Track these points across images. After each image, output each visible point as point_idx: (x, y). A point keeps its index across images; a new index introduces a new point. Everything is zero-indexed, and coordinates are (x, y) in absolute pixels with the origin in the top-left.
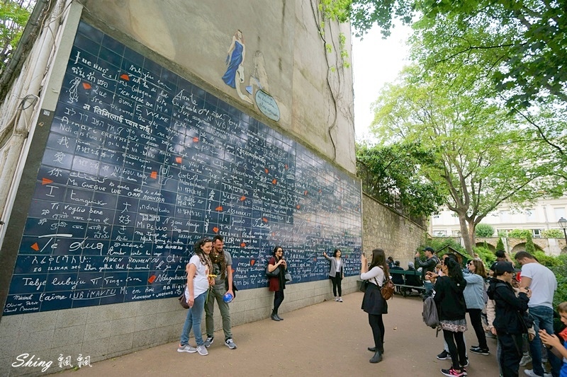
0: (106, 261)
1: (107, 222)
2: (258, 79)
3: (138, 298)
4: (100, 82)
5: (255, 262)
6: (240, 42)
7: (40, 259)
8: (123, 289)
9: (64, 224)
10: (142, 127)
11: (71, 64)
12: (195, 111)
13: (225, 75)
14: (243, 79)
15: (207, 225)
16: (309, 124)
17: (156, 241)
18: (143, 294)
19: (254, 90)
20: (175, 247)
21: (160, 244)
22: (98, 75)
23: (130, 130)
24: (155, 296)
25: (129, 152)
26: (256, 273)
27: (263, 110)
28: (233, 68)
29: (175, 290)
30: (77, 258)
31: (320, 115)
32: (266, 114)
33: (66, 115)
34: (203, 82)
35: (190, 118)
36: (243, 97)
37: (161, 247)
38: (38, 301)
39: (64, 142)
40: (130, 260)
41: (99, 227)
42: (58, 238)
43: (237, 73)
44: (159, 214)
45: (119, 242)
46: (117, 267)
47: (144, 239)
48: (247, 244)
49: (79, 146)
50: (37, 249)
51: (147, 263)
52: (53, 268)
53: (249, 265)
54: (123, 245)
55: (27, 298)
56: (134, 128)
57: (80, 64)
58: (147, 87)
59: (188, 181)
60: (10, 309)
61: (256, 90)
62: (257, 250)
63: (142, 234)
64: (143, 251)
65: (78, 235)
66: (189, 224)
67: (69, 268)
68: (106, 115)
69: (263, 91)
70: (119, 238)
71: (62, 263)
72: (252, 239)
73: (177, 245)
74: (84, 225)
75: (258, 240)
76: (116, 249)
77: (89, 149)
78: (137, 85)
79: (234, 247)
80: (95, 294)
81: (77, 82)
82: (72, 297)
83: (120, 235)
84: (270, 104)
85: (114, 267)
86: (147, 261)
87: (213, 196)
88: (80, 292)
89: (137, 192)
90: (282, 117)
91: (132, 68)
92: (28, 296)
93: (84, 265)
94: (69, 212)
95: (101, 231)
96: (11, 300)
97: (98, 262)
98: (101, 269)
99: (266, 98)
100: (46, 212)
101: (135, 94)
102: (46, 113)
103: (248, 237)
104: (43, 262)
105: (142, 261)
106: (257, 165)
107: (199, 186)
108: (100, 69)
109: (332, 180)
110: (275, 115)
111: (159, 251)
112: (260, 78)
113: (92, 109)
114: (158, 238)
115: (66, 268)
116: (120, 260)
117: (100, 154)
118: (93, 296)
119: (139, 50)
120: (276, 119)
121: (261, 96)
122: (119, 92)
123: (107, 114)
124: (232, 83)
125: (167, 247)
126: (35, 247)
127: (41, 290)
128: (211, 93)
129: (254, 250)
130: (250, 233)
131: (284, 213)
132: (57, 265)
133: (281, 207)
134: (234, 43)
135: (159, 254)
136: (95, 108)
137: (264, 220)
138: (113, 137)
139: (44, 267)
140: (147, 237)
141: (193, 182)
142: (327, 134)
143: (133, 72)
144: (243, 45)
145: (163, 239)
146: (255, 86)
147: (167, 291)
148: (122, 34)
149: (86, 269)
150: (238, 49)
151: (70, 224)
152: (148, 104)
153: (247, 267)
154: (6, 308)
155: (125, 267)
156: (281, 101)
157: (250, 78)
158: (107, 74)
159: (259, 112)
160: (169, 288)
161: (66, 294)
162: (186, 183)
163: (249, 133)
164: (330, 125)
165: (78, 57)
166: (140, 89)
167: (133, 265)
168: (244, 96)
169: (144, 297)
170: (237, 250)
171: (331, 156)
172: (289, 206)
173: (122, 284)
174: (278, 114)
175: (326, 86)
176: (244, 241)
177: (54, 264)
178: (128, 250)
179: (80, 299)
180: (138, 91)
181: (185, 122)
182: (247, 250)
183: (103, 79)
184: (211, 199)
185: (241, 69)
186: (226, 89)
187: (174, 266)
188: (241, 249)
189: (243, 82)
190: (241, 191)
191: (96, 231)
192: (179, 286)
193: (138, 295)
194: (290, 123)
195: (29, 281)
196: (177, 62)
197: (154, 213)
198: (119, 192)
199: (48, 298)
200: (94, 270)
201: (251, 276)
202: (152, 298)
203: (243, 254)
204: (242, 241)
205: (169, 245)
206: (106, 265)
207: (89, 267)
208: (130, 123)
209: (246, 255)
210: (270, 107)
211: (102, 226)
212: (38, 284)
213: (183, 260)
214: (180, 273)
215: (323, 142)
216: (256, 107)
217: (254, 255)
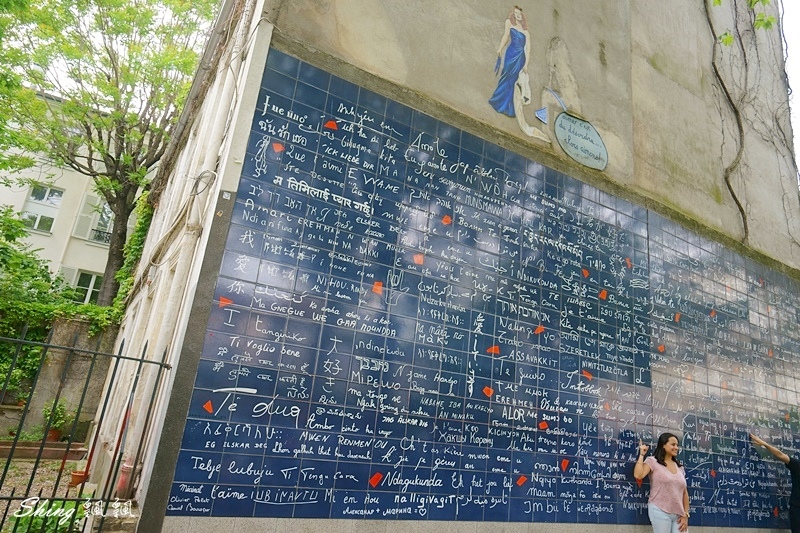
0: (303, 438)
1: (306, 369)
2: (557, 92)
3: (352, 512)
4: (297, 138)
5: (570, 465)
6: (519, 28)
7: (214, 427)
8: (329, 492)
9: (246, 372)
10: (358, 205)
11: (258, 116)
12: (444, 169)
13: (494, 96)
14: (529, 97)
15: (471, 381)
16: (674, 169)
17: (383, 408)
18: (360, 505)
19: (551, 114)
20: (415, 422)
21: (389, 414)
22: (294, 130)
23: (339, 212)
24: (381, 512)
25: (339, 249)
26: (573, 488)
27: (571, 151)
28: (509, 79)
29: (415, 506)
30: (263, 430)
31: (699, 145)
32: (578, 159)
33: (252, 197)
34: (456, 113)
35: (436, 180)
36: (531, 132)
37: (390, 420)
38: (210, 498)
39: (247, 239)
40: (340, 441)
41: (294, 379)
42: (238, 394)
43: (516, 88)
44: (388, 357)
45: (324, 406)
46: (321, 451)
47: (363, 403)
48: (552, 425)
49: (267, 244)
50: (211, 411)
51: (367, 449)
52: (230, 444)
53: (557, 468)
54: (331, 412)
55: (195, 490)
56: (345, 208)
57: (270, 115)
58: (364, 136)
59: (436, 297)
60: (176, 505)
61: (556, 114)
62: (572, 440)
63: (359, 394)
64: (361, 424)
65: (265, 389)
66: (439, 379)
67: (252, 445)
68: (304, 190)
69: (569, 114)
70: (323, 399)
71: (242, 438)
72: (562, 415)
73: (419, 418)
74: (273, 374)
75: (574, 418)
76: (320, 419)
77: (281, 248)
78: (349, 135)
79: (525, 428)
80: (288, 496)
81: (266, 143)
82: (254, 497)
83: (325, 393)
84: (585, 138)
85: (315, 450)
86: (368, 444)
87: (480, 325)
88: (266, 490)
89: (351, 319)
90: (612, 160)
91: (342, 108)
92: (197, 487)
93: (271, 444)
94: (253, 352)
95: (298, 386)
96: (177, 492)
97: (292, 441)
98: (296, 452)
99: (578, 127)
100: (223, 351)
101: (346, 150)
102: (227, 196)
103: (552, 409)
104: (217, 433)
105: (360, 443)
106: (565, 261)
107: (455, 307)
108: (296, 117)
109: (742, 286)
110: (597, 158)
111: (387, 427)
112: (562, 91)
113: (285, 182)
114: (386, 402)
115: (247, 445)
116: (325, 439)
117: (296, 255)
118: (284, 500)
119: (350, 77)
120: (599, 165)
121: (567, 123)
122: (322, 150)
123: (307, 188)
124: (507, 108)
125: (401, 420)
126: (208, 406)
127: (214, 479)
128: (471, 132)
129: (566, 439)
130: (557, 402)
131: (629, 360)
132: (235, 440)
133: (622, 347)
134: (507, 32)
135: (387, 434)
136: (290, 180)
137: (586, 374)
138: (314, 225)
139: (219, 440)
140: (368, 400)
141: (443, 298)
142: (721, 184)
143: (342, 115)
144: (526, 33)
145: (394, 404)
146: (553, 106)
147: (402, 506)
148: (326, 56)
149: (274, 450)
150: (516, 42)
151: (255, 371)
152: (366, 165)
153: (554, 473)
154: (170, 503)
155: (332, 452)
156: (609, 129)
157: (541, 94)
158: (306, 124)
159: (563, 157)
160: (404, 500)
161: (246, 490)
162: (432, 301)
163: (547, 199)
164: (727, 164)
165: (266, 104)
166: (353, 142)
167: (344, 449)
168: (533, 129)
169: (362, 512)
170: (532, 435)
171: (735, 232)
172: (639, 347)
173: (328, 484)
174: (604, 156)
175: (711, 79)
176: (546, 417)
177: (232, 439)
178: (336, 421)
179: (266, 502)
180: (350, 144)
181: (427, 189)
182: (552, 437)
183: (299, 133)
184: (478, 330)
185: (523, 78)
186: (497, 121)
187: (413, 457)
188: (539, 434)
189: (528, 102)
190: (536, 314)
191: (290, 385)
192: (422, 501)
193: (352, 506)
194: (632, 170)
195: (199, 462)
196: (409, 86)
197: (378, 356)
198: (323, 318)
199: (221, 494)
200: (286, 453)
201: (563, 494)
202: (376, 516)
203: (543, 446)
204: (540, 416)
205: (404, 418)
206: (304, 446)
207: (279, 448)
208: (340, 199)
209: (550, 448)
210: (587, 144)
211: (299, 376)
212: (210, 468)
213: (429, 447)
214: (425, 475)
215: (712, 203)
216: (556, 147)
217: (567, 448)
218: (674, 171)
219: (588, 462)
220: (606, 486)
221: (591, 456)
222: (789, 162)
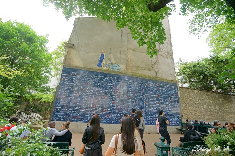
3: (73, 121)
5: (109, 116)
9: (60, 105)
10: (75, 84)
11: (62, 76)
12: (88, 77)
13: (98, 64)
14: (104, 63)
15: (92, 105)
18: (75, 120)
19: (109, 64)
21: (78, 109)
22: (66, 76)
25: (72, 90)
26: (109, 119)
27: (113, 69)
29: (82, 121)
33: (61, 85)
35: (87, 79)
36: (104, 68)
38: (56, 119)
39: (60, 90)
42: (59, 108)
43: (102, 62)
44: (79, 103)
47: (75, 108)
48: (106, 110)
53: (107, 116)
58: (76, 75)
60: (52, 120)
62: (110, 112)
64: (75, 111)
65: (62, 107)
66: (86, 105)
70: (70, 108)
71: (60, 113)
72: (108, 109)
73: (83, 110)
74: (63, 105)
75: (110, 109)
76: (69, 110)
77: (64, 91)
78: (74, 75)
80: (65, 119)
81: (63, 79)
85: (69, 114)
86: (76, 113)
87: (94, 97)
88: (62, 118)
89: (73, 98)
90: (121, 69)
91: (73, 72)
93: (63, 113)
94: (61, 103)
96: (52, 118)
97: (66, 113)
99: (114, 65)
100: (57, 103)
101: (73, 78)
102: (58, 86)
103: (106, 108)
106: (110, 86)
107: (89, 95)
109: (152, 85)
111: (78, 111)
112: (111, 60)
117: (66, 91)
119: (74, 68)
120: (118, 70)
121: (112, 65)
122: (70, 78)
123: (68, 83)
124: (100, 66)
126: (56, 109)
128: (93, 71)
129: (108, 112)
131: (122, 100)
133: (121, 98)
134: (101, 54)
136: (66, 83)
137: (113, 103)
138: (69, 87)
139: (57, 113)
142: (150, 68)
144: (104, 53)
148: (71, 66)
150: (103, 55)
151: (61, 105)
152: (76, 79)
156: (121, 64)
157: (107, 62)
158: (68, 75)
159: (111, 71)
161: (60, 119)
162: (85, 95)
163: (106, 78)
164: (153, 64)
165: (63, 74)
167: (72, 114)
170: (102, 112)
171: (154, 75)
172: (125, 98)
173: (70, 118)
177: (58, 113)
178: (71, 111)
179: (62, 120)
181: (85, 80)
182: (106, 112)
185: (103, 61)
186: (99, 68)
187: (82, 115)
188: (103, 112)
190: (104, 95)
191: (65, 107)
192: (84, 120)
194: (126, 70)
196: (83, 67)
197: (77, 103)
198: (70, 98)
201: (107, 120)
202: (76, 122)
203: (104, 113)
204: (104, 109)
205: (81, 110)
207: (64, 114)
208: (72, 84)
210: (116, 68)
211: (67, 105)
212: (56, 116)
213: (85, 114)
214: (84, 117)
215: (148, 71)
216: (110, 69)
217: (109, 113)
218: (138, 67)
219: (113, 115)
220: (116, 119)
221: (113, 114)
222: (171, 59)
